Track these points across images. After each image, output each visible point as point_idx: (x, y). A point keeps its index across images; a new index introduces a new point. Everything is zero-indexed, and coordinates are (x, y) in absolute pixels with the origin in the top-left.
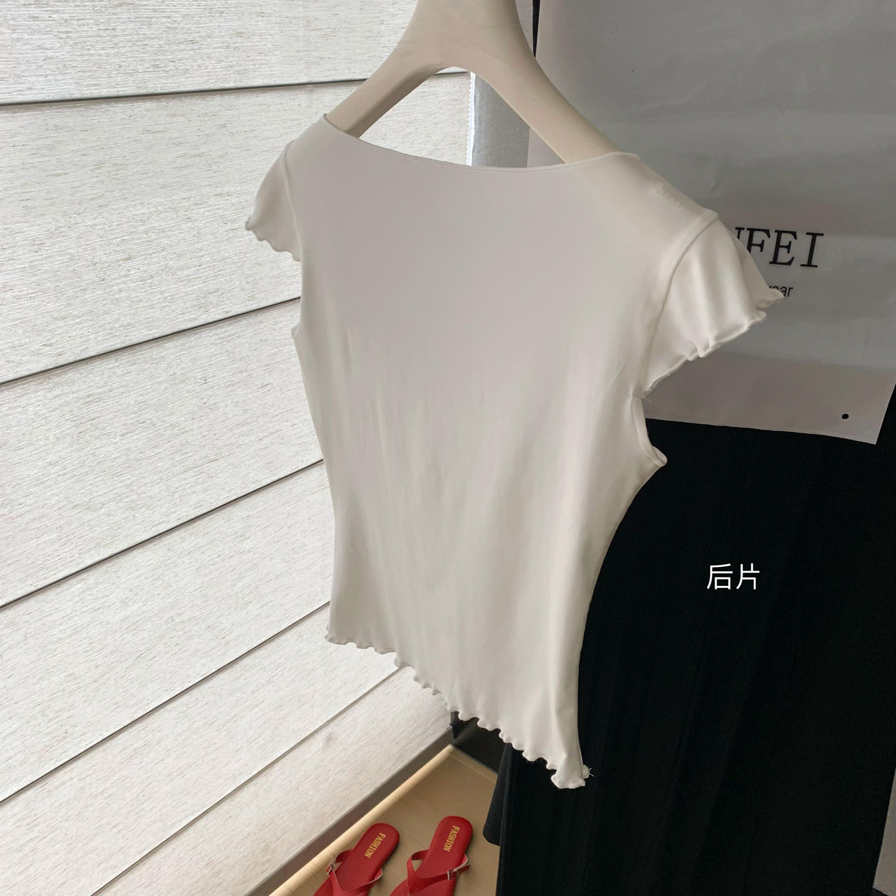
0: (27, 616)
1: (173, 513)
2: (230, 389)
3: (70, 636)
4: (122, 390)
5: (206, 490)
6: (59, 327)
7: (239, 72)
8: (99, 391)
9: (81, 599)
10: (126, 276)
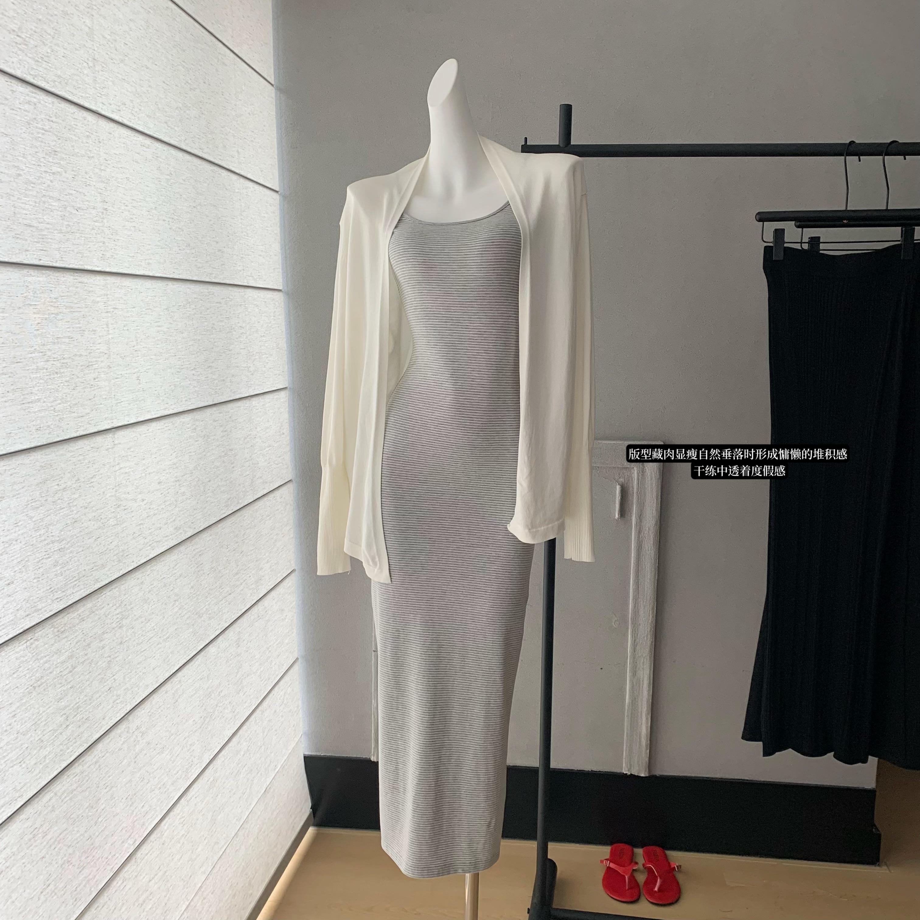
0: (183, 678)
1: (220, 624)
2: (234, 552)
3: (195, 694)
4: (208, 549)
5: (228, 612)
6: (195, 514)
7: (233, 393)
8: (203, 549)
9: (197, 671)
10: (209, 490)
